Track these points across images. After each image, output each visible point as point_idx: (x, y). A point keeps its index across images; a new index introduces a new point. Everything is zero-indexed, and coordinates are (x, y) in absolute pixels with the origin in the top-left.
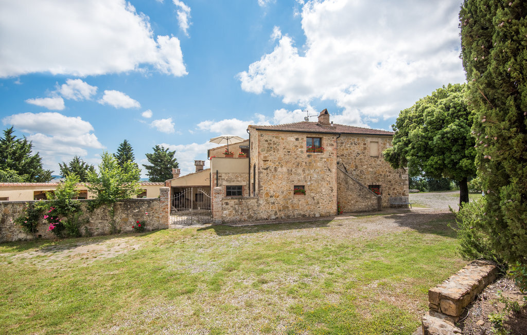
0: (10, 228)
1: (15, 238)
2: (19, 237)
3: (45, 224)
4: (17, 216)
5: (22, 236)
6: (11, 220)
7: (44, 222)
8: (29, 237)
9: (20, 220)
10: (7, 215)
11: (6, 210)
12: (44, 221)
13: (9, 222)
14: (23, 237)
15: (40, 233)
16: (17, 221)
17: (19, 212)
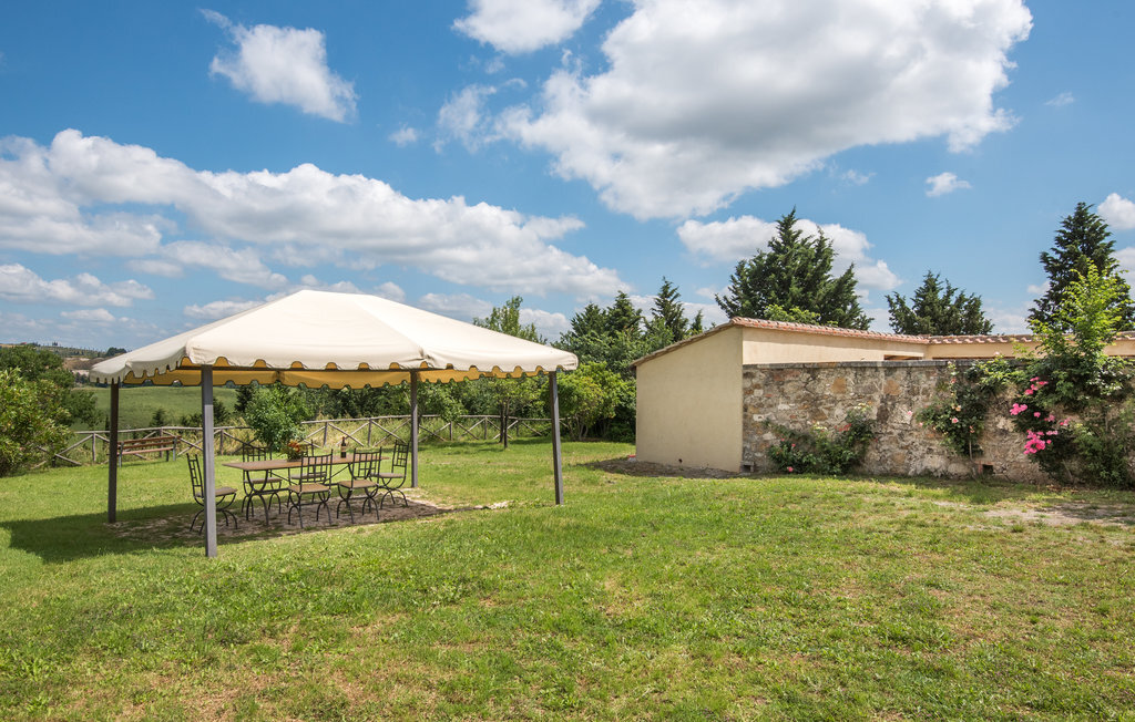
0: (901, 435)
1: (916, 467)
2: (925, 464)
3: (1004, 432)
4: (922, 403)
5: (935, 462)
6: (905, 415)
7: (1000, 426)
8: (954, 468)
9: (929, 416)
10: (892, 399)
11: (890, 384)
12: (1003, 423)
13: (898, 419)
14: (937, 466)
15: (988, 459)
16: (925, 416)
17: (925, 392)
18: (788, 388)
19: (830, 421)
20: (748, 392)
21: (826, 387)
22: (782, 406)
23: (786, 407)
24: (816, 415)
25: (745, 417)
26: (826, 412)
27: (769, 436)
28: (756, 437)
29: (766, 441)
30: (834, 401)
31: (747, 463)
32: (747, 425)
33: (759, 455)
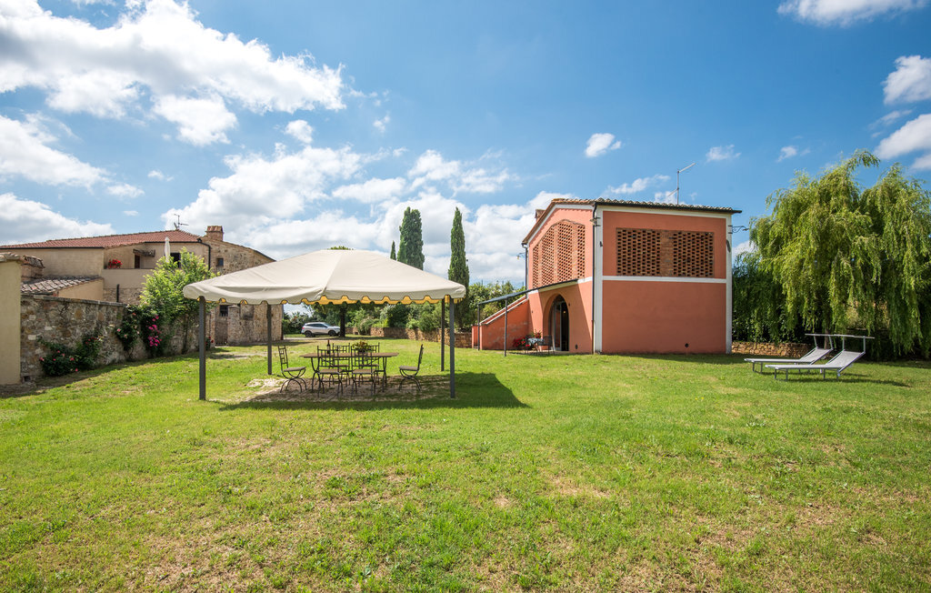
10: (101, 322)
11: (100, 314)
17: (113, 319)
18: (51, 314)
19: (73, 337)
20: (24, 317)
21: (72, 315)
22: (48, 328)
23: (49, 328)
24: (65, 334)
25: (22, 337)
26: (71, 331)
27: (39, 351)
28: (30, 353)
29: (37, 355)
30: (76, 324)
31: (26, 374)
32: (24, 344)
33: (32, 366)
